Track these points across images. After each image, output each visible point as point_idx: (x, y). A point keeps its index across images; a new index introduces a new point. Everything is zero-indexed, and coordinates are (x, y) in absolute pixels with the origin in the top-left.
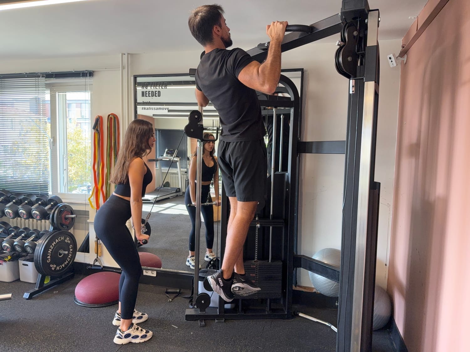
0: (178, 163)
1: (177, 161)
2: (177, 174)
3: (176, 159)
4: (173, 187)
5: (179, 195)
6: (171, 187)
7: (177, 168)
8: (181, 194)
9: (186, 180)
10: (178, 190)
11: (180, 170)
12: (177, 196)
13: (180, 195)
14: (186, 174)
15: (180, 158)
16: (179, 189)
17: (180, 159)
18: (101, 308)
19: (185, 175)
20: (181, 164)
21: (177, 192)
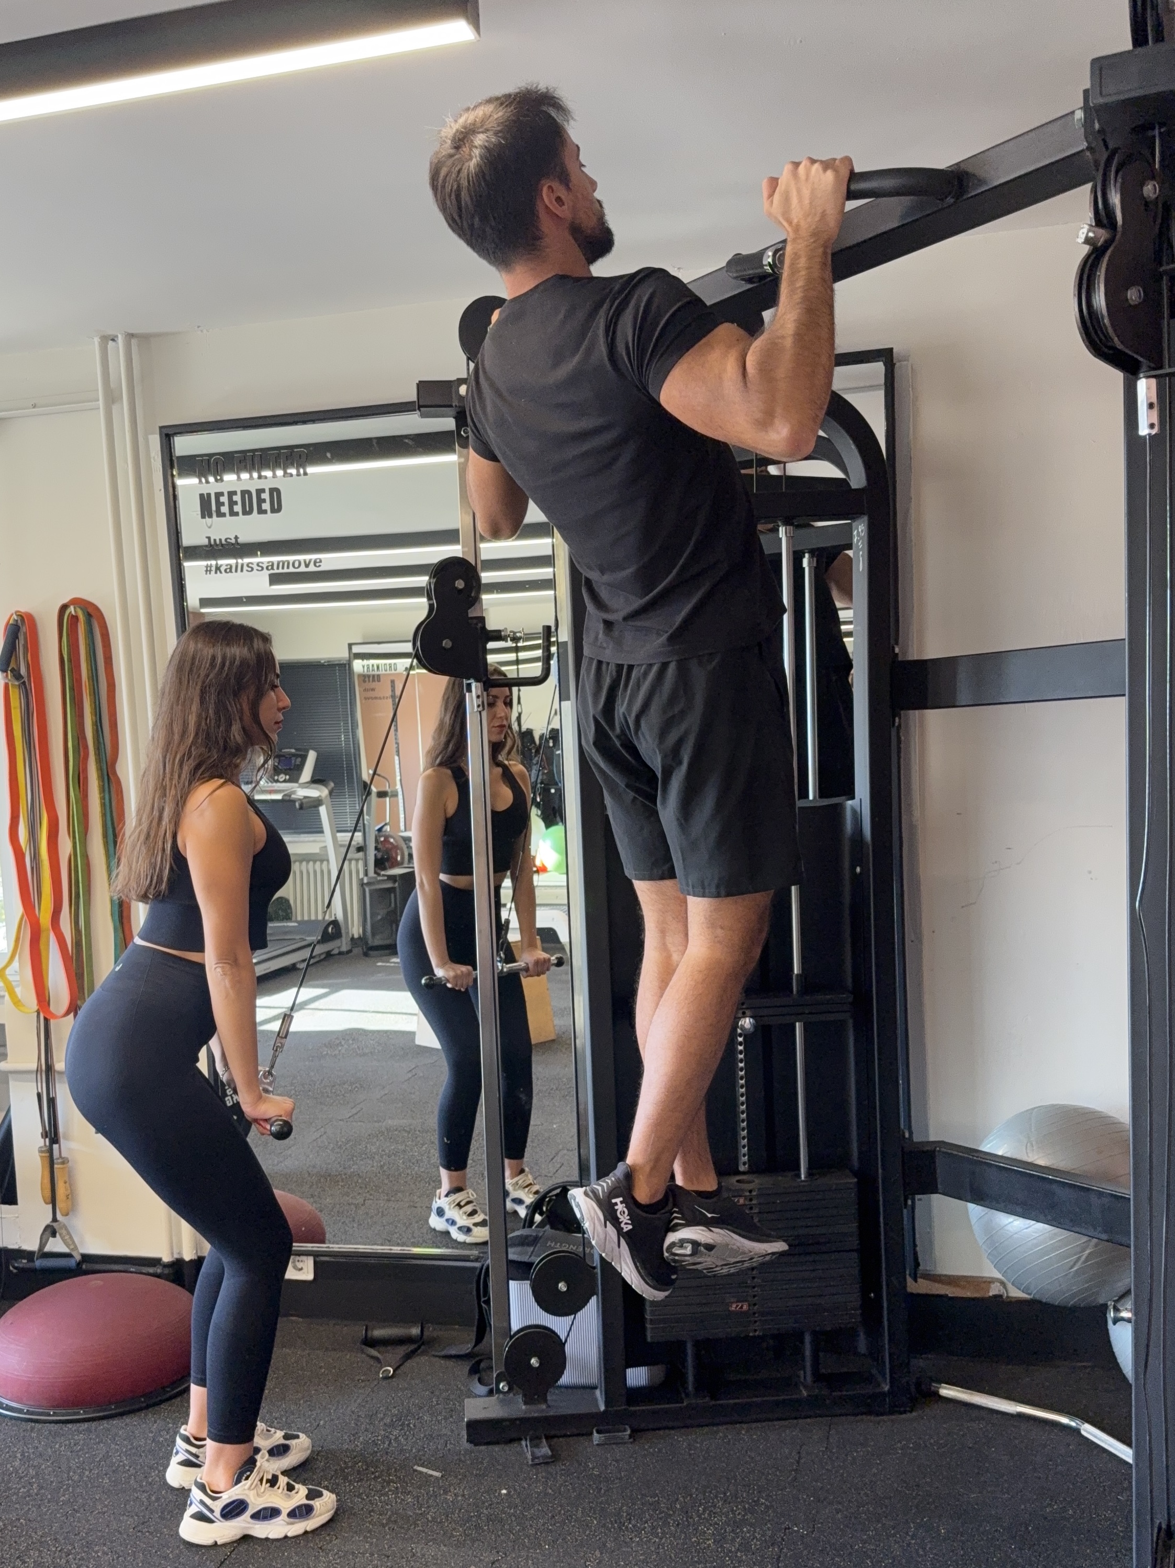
0: (323, 810)
1: (318, 802)
2: (322, 858)
3: (314, 792)
4: (306, 918)
5: (336, 951)
6: (299, 918)
7: (322, 832)
8: (344, 948)
9: (362, 885)
10: (332, 931)
11: (334, 839)
12: (329, 955)
13: (340, 953)
14: (361, 854)
15: (332, 785)
16: (335, 923)
17: (331, 793)
18: (105, 1424)
19: (357, 860)
20: (335, 815)
21: (326, 938)
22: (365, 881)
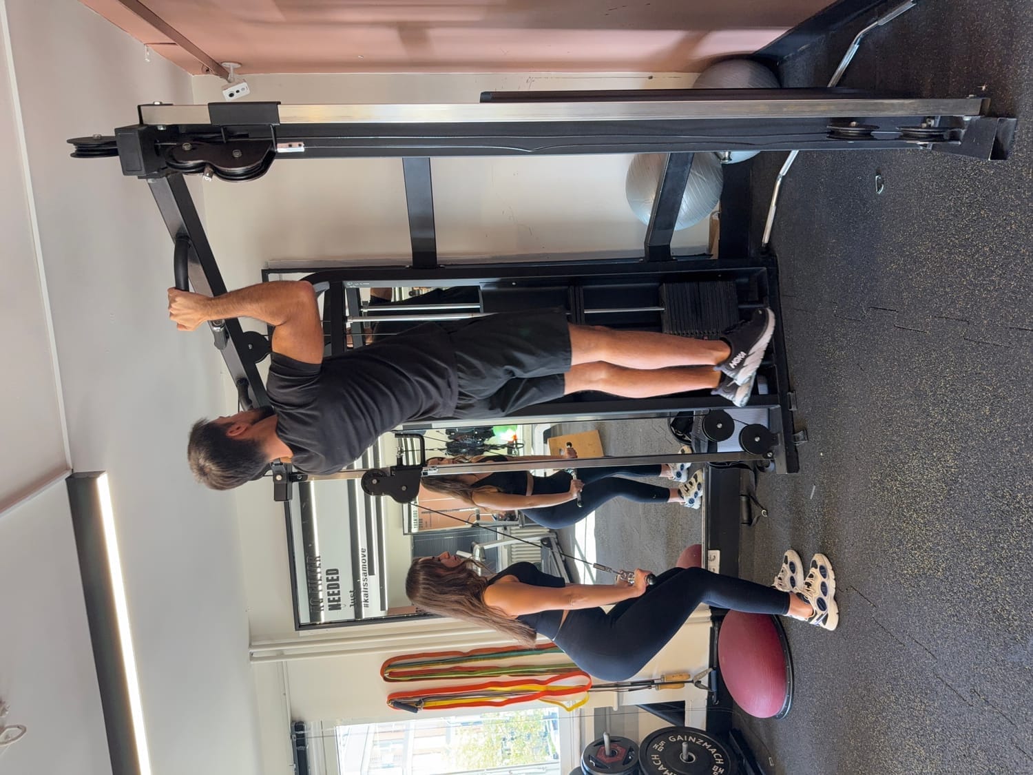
0: (486, 547)
1: (482, 550)
2: (510, 548)
3: (477, 552)
4: (540, 555)
6: (540, 559)
7: (497, 548)
8: (555, 536)
9: (523, 527)
10: (546, 542)
11: (501, 541)
12: (558, 544)
13: (557, 538)
15: (473, 543)
17: (477, 543)
20: (488, 541)
21: (550, 545)
22: (521, 525)
